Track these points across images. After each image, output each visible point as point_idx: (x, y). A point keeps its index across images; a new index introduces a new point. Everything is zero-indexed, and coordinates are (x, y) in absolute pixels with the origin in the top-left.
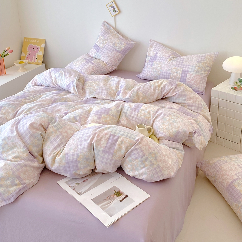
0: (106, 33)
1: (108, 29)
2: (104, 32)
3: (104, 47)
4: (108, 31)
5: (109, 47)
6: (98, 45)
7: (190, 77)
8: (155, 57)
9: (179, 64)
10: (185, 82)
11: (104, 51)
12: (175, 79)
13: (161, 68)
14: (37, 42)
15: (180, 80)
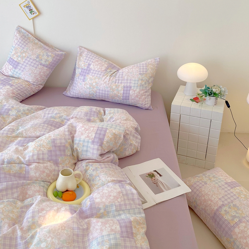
0: (24, 42)
1: (25, 36)
2: (20, 41)
3: (24, 62)
4: (26, 39)
5: (31, 61)
6: (16, 60)
7: (133, 94)
8: (88, 70)
9: (119, 80)
10: (129, 100)
11: (25, 66)
12: (116, 97)
13: (97, 85)
15: (122, 98)
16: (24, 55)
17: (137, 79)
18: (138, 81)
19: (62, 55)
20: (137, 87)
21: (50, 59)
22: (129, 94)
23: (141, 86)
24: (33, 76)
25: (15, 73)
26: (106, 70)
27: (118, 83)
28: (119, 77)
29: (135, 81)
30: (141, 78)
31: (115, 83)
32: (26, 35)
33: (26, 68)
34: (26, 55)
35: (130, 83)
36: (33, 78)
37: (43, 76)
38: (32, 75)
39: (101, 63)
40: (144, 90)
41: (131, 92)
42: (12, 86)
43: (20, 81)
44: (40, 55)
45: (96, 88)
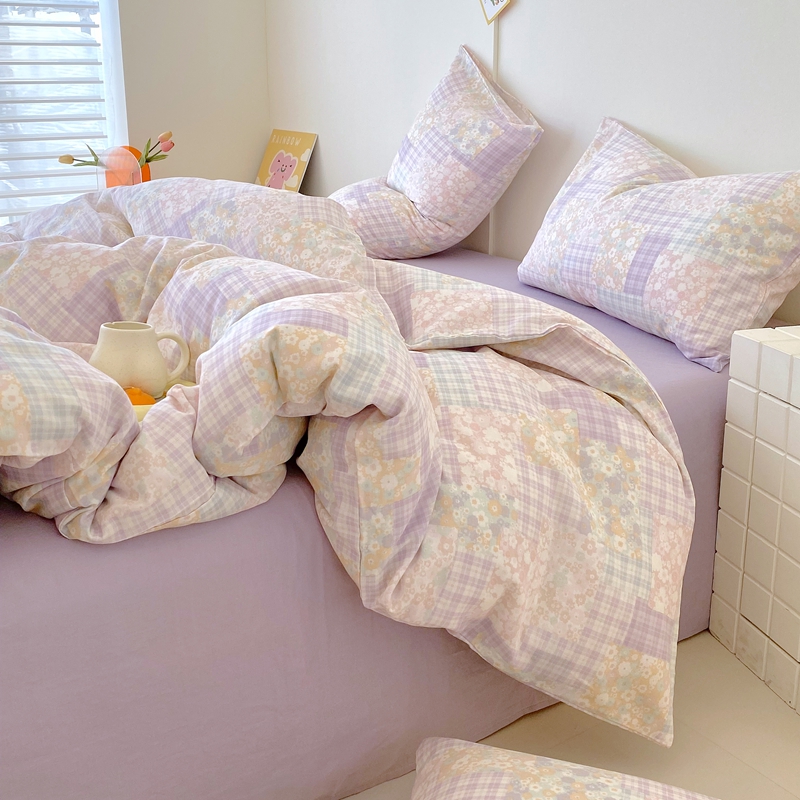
0: (450, 88)
3: (421, 142)
4: (461, 81)
5: (436, 139)
7: (664, 270)
8: (582, 185)
9: (644, 209)
10: (642, 295)
11: (419, 155)
12: (608, 277)
13: (574, 228)
14: (297, 143)
15: (624, 283)
16: (429, 121)
17: (707, 215)
18: (708, 222)
19: (526, 133)
20: (691, 244)
21: (484, 141)
22: (651, 267)
23: (707, 243)
24: (426, 187)
25: (398, 175)
26: (629, 178)
27: (637, 220)
28: (652, 199)
29: (697, 220)
30: (725, 214)
31: (628, 218)
32: (469, 70)
33: (419, 160)
34: (432, 122)
35: (674, 226)
36: (424, 193)
37: (452, 194)
38: (424, 182)
39: (633, 160)
40: (714, 267)
41: (660, 263)
42: (364, 201)
43: (394, 196)
44: (464, 125)
45: (566, 242)
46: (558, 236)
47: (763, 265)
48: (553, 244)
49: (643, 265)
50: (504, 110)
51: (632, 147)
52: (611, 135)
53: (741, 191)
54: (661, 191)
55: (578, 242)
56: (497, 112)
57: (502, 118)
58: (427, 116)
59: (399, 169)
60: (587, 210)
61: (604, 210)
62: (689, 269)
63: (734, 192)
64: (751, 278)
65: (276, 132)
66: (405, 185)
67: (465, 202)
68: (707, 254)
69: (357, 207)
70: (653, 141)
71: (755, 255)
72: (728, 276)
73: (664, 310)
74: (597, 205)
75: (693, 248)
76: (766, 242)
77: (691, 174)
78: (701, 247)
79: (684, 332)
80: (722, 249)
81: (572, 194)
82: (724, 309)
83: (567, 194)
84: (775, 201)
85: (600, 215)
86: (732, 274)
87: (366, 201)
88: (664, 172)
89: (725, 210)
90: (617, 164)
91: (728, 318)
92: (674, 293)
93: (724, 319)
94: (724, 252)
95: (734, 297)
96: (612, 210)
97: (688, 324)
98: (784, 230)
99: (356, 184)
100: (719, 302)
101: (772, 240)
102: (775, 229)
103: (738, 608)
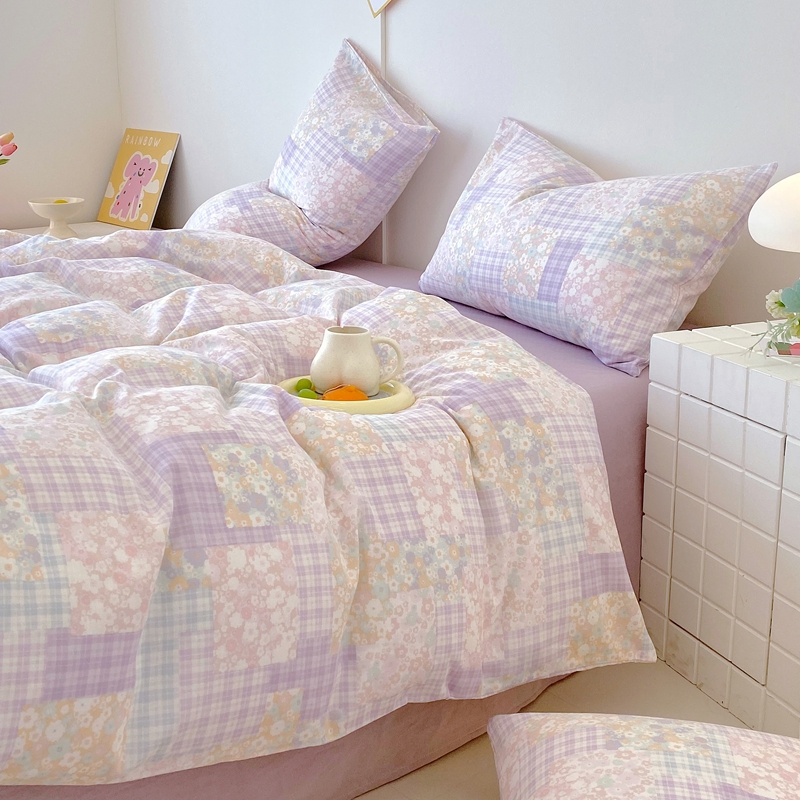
0: (336, 85)
1: (352, 70)
2: (328, 81)
3: (307, 144)
4: (347, 78)
5: (324, 140)
6: (293, 137)
7: (578, 275)
8: (485, 189)
9: (554, 213)
10: (556, 302)
11: (306, 157)
12: (521, 284)
13: (481, 234)
14: (156, 144)
15: (537, 290)
16: (315, 121)
17: (619, 218)
18: (620, 225)
19: (422, 134)
20: (604, 248)
21: (377, 143)
22: (565, 273)
23: (620, 247)
24: (316, 192)
25: (283, 180)
26: (536, 181)
27: (547, 225)
28: (562, 203)
29: (608, 224)
30: (637, 217)
31: (537, 222)
32: (355, 68)
33: (306, 163)
34: (319, 122)
35: (586, 230)
36: (313, 199)
37: (345, 199)
38: (313, 187)
39: (538, 162)
40: (629, 272)
41: (574, 269)
42: (247, 208)
43: (279, 202)
44: (354, 125)
45: (473, 248)
46: (464, 242)
47: (676, 267)
48: (459, 251)
49: (556, 271)
50: (394, 109)
51: (533, 149)
52: (512, 137)
53: (651, 193)
54: (569, 195)
55: (487, 249)
56: (388, 112)
57: (395, 117)
58: (312, 116)
59: (283, 173)
60: (494, 215)
61: (512, 215)
62: (603, 273)
63: (644, 195)
64: (665, 282)
65: (129, 131)
66: (290, 190)
67: (358, 207)
68: (620, 258)
69: (240, 215)
70: (555, 142)
71: (668, 258)
72: (642, 279)
73: (579, 316)
74: (506, 209)
75: (606, 253)
76: (678, 244)
77: (597, 177)
78: (614, 252)
79: (601, 337)
80: (635, 252)
81: (475, 199)
82: (640, 314)
83: (470, 198)
84: (685, 202)
85: (509, 220)
86: (646, 278)
87: (248, 208)
88: (569, 175)
89: (636, 213)
90: (522, 167)
91: (644, 322)
92: (590, 298)
93: (640, 323)
94: (637, 255)
95: (648, 301)
96: (521, 215)
97: (604, 329)
98: (696, 232)
99: (235, 189)
100: (634, 306)
101: (684, 242)
102: (686, 231)
103: (666, 615)
